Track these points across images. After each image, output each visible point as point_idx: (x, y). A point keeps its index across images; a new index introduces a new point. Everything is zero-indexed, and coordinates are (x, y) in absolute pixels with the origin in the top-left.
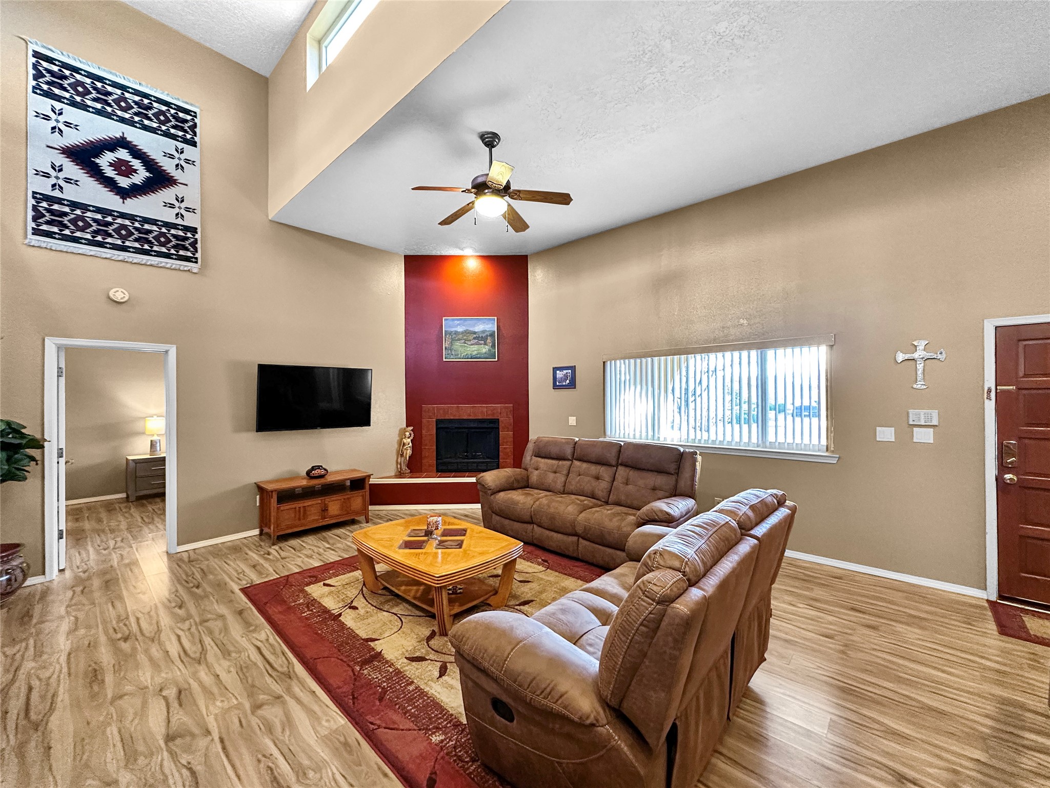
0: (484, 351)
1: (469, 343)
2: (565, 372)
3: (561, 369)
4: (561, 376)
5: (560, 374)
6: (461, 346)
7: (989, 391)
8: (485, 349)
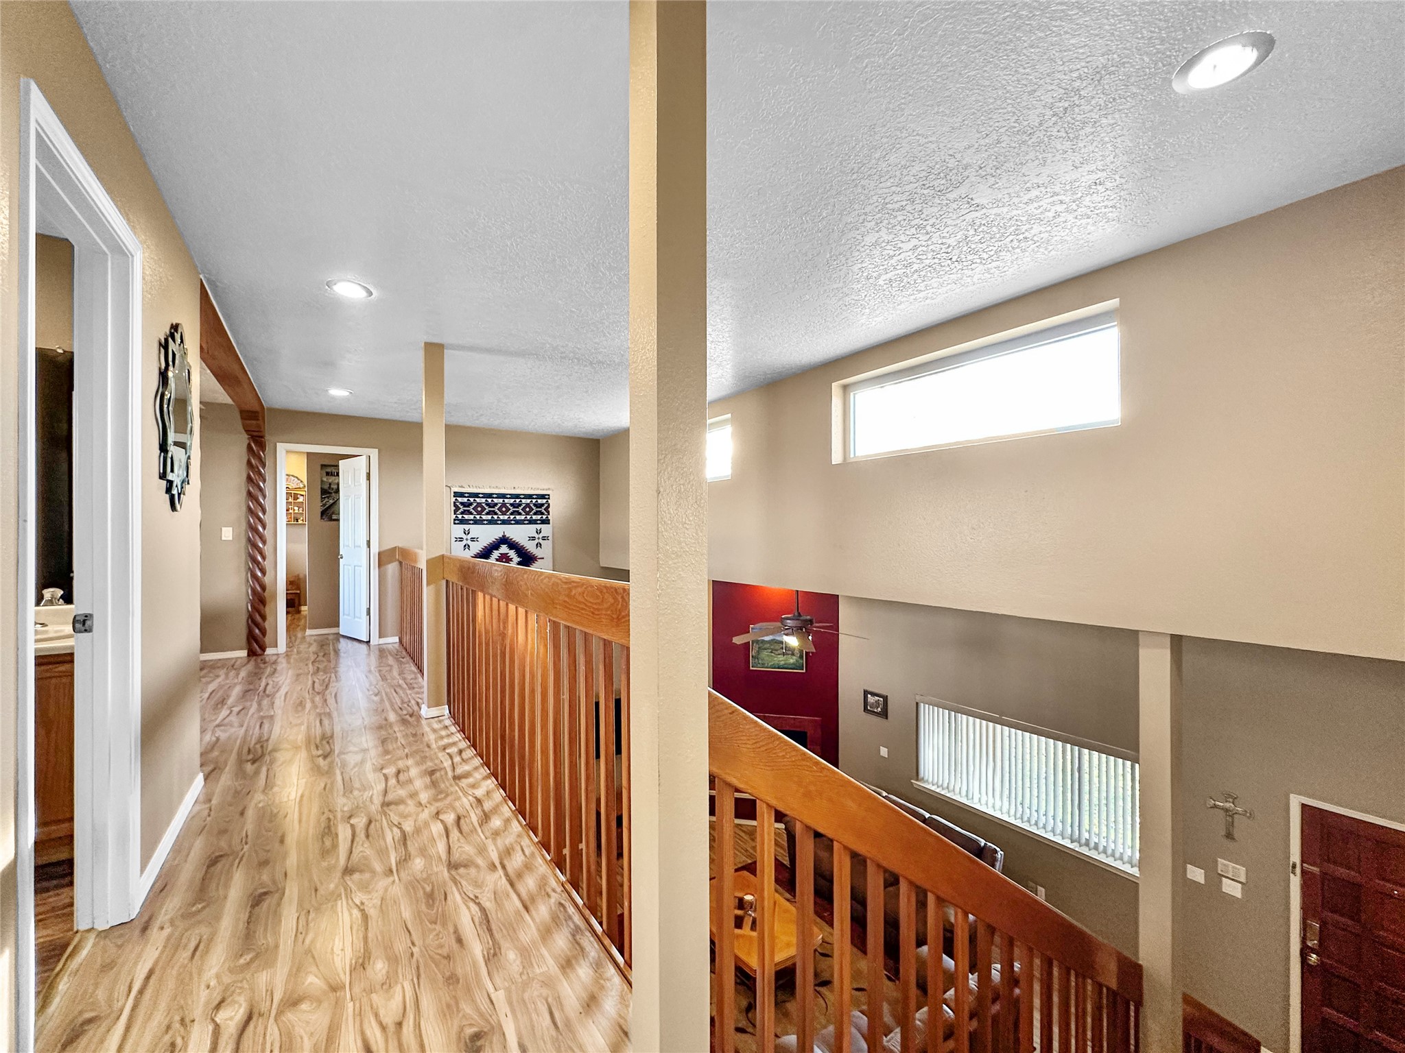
0: (792, 661)
1: (777, 653)
2: (877, 698)
3: (873, 694)
4: (872, 701)
5: (871, 699)
6: (768, 655)
7: (1294, 866)
8: (792, 660)
